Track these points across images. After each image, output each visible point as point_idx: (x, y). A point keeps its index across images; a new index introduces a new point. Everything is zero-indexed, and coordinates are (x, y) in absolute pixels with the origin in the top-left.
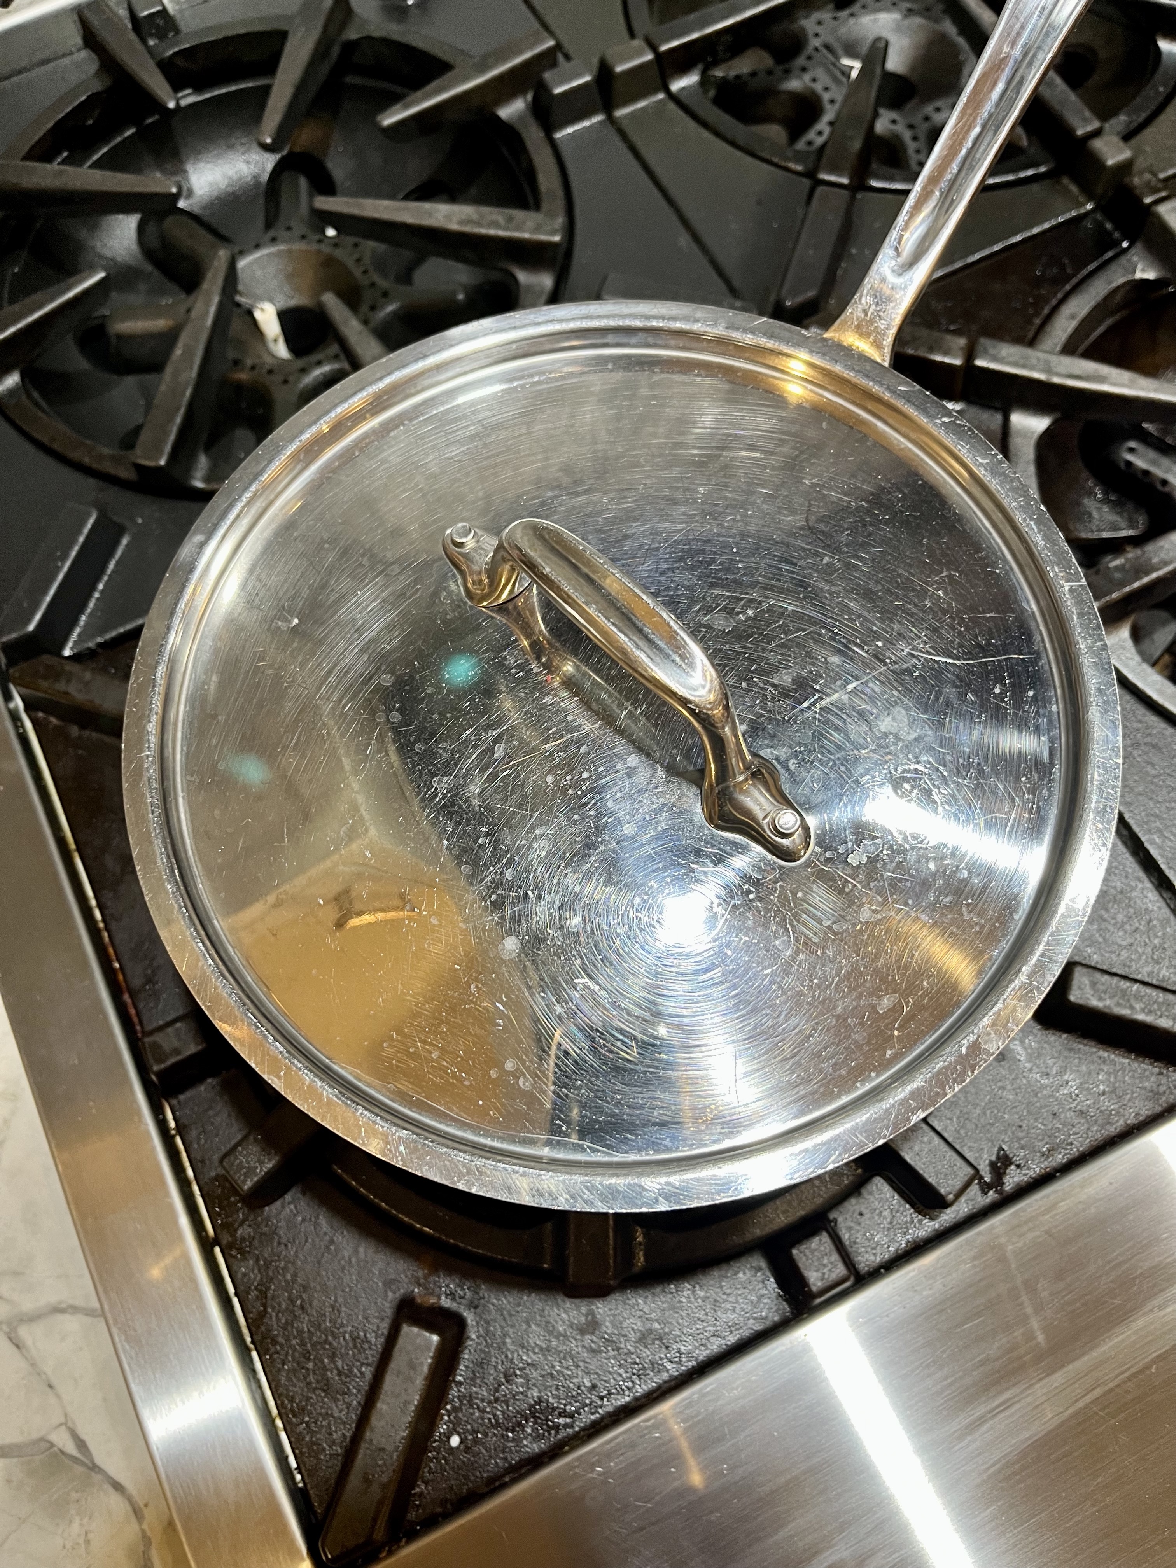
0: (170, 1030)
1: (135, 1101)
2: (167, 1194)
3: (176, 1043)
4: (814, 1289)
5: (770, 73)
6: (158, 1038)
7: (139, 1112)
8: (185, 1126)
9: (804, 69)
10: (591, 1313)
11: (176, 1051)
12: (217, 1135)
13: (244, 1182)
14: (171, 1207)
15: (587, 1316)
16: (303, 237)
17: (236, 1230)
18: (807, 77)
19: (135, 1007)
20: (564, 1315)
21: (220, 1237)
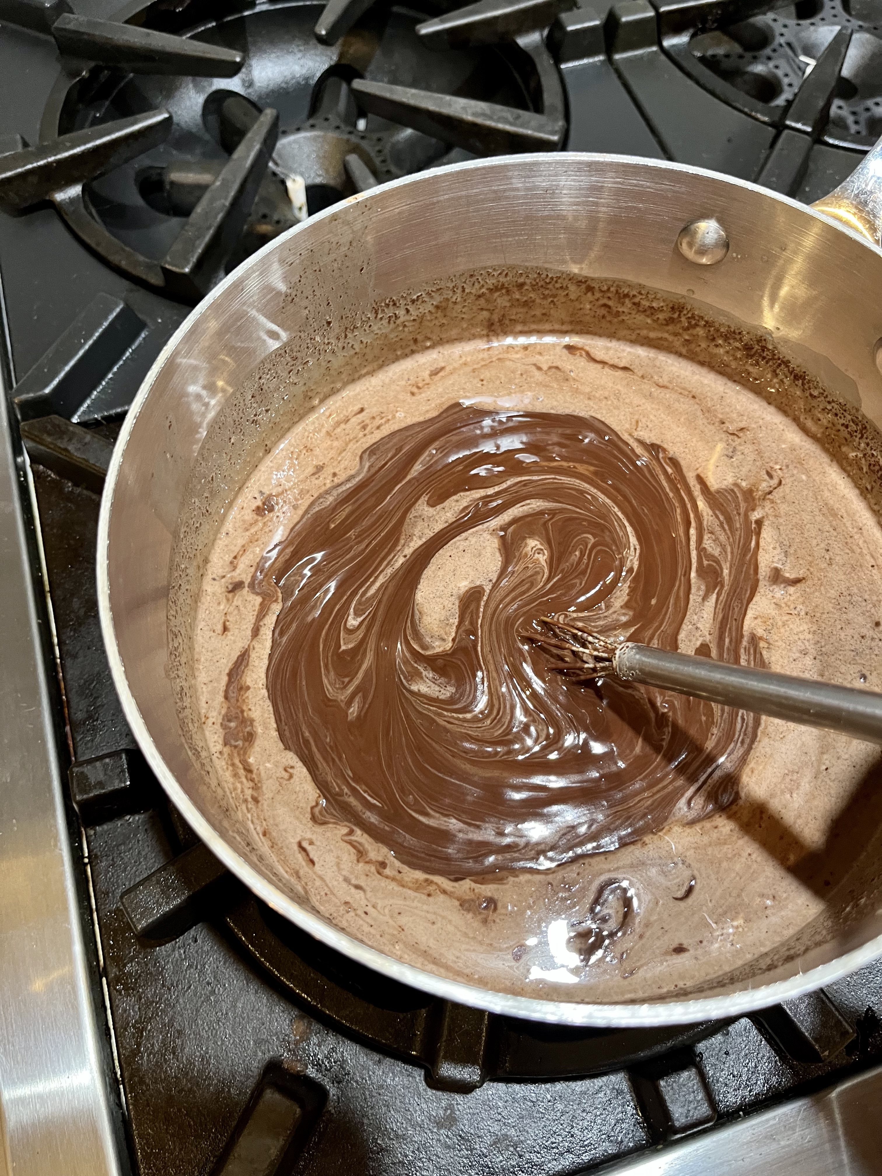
0: (98, 764)
1: (55, 826)
2: (67, 920)
3: (101, 777)
4: (677, 1124)
5: (741, 57)
6: (87, 769)
7: (56, 838)
8: (96, 856)
9: (769, 58)
10: (450, 1107)
11: (100, 784)
12: (125, 870)
13: (139, 920)
14: (68, 932)
15: (446, 1110)
16: (338, 128)
17: (125, 966)
18: (771, 64)
19: (74, 739)
20: (424, 1106)
21: (109, 969)
